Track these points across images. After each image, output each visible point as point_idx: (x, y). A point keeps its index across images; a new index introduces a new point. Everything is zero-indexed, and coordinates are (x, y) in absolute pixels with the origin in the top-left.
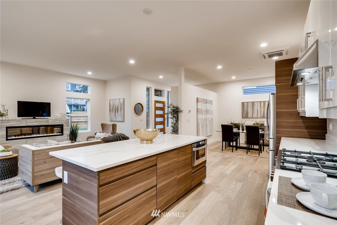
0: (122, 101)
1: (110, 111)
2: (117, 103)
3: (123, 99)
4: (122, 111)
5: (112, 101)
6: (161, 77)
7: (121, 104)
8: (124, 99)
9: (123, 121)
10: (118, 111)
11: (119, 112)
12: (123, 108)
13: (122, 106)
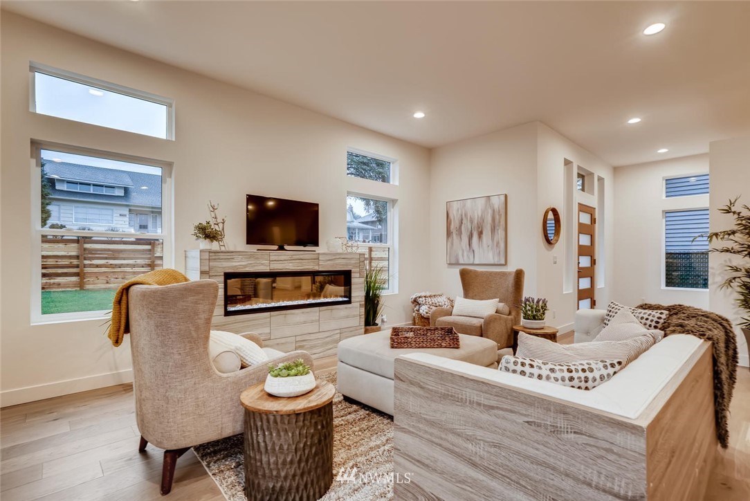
0: (497, 202)
1: (449, 233)
2: (477, 210)
3: (503, 198)
4: (501, 233)
5: (455, 206)
6: (634, 121)
7: (494, 211)
8: (506, 196)
9: (503, 262)
10: (480, 234)
11: (484, 236)
12: (503, 222)
13: (497, 217)
